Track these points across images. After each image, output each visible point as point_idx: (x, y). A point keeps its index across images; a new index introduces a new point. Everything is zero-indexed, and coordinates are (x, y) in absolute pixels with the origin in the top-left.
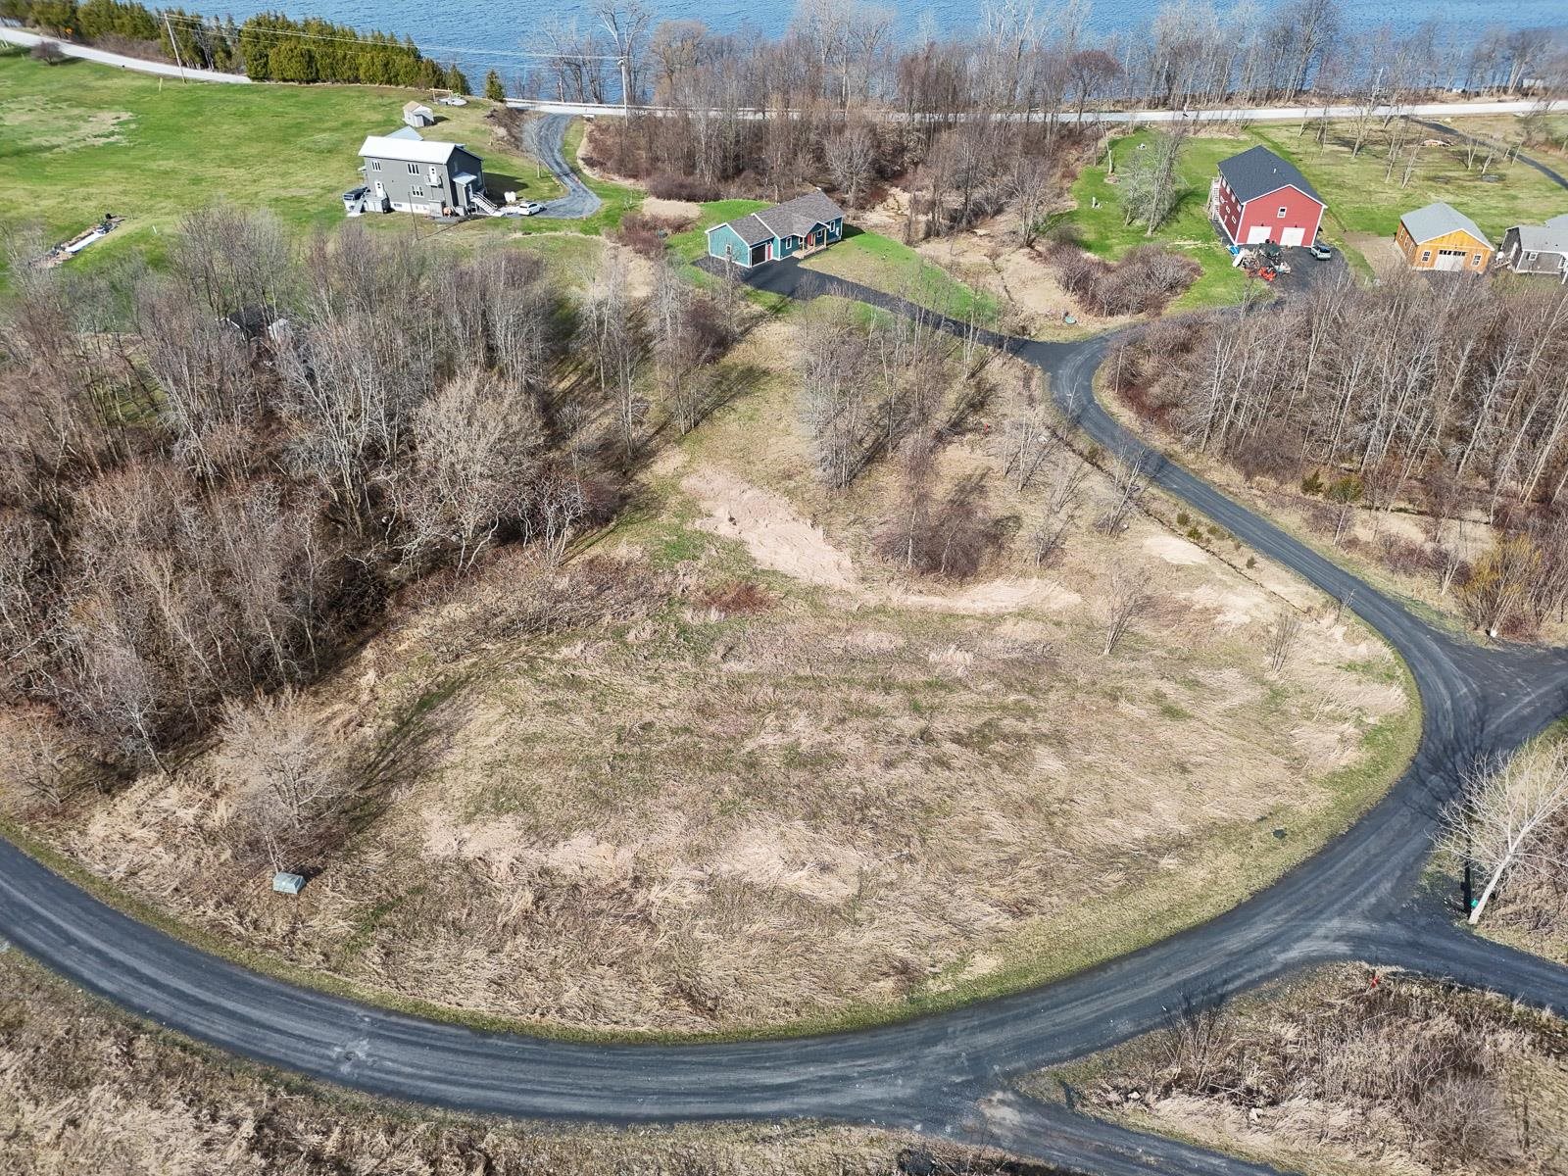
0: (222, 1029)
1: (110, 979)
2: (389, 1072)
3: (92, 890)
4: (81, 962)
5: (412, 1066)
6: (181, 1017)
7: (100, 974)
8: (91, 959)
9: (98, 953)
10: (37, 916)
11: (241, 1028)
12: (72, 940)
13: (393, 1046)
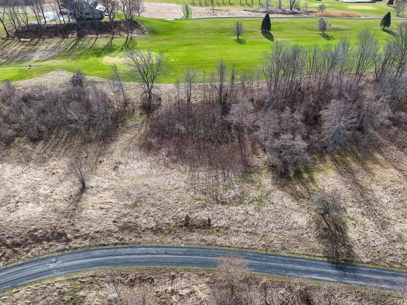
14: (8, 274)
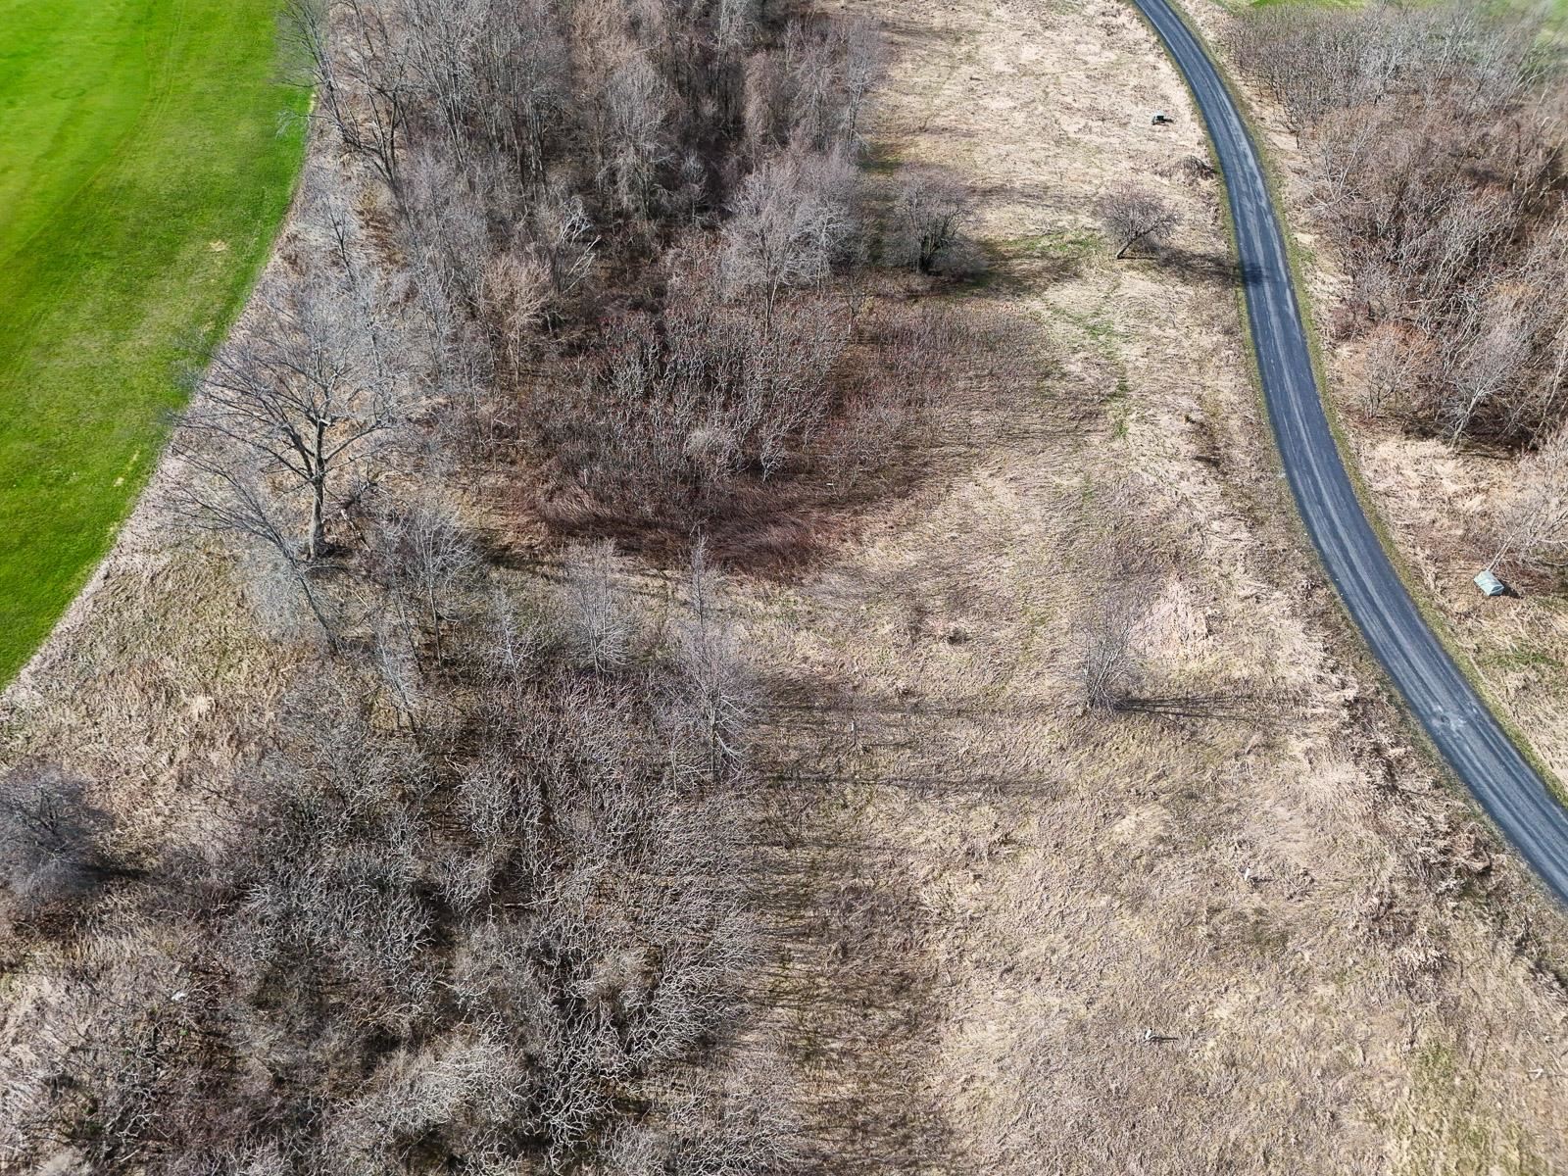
0: (1374, 629)
1: (1329, 544)
2: (1463, 753)
3: (1354, 484)
4: (1318, 519)
5: (1483, 765)
6: (1355, 601)
7: (1324, 535)
8: (1325, 523)
9: (1331, 522)
10: (1312, 473)
11: (1387, 640)
12: (1321, 502)
13: (1480, 743)
14: (1523, 826)
